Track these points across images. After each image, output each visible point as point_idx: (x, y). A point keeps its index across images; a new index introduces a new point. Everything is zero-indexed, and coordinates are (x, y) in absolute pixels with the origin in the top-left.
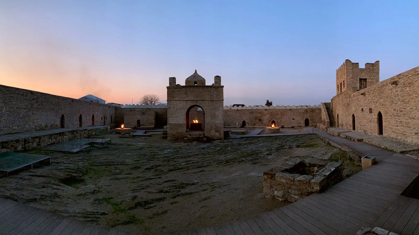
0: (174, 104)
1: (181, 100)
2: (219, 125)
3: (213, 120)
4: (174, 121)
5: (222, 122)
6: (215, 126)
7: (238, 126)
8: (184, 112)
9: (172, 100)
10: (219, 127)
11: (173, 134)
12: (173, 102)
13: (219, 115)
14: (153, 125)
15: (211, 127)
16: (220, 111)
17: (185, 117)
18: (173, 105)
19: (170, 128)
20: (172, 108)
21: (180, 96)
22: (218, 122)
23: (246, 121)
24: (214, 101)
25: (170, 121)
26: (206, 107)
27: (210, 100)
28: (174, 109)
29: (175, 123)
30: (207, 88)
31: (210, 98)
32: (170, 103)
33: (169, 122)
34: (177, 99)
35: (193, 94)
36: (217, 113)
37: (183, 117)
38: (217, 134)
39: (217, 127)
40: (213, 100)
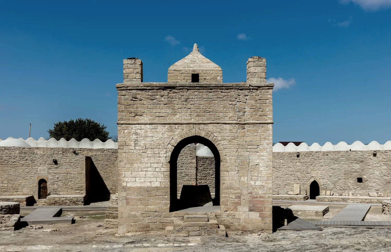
0: (136, 134)
1: (155, 122)
2: (260, 192)
3: (242, 178)
4: (137, 179)
5: (268, 184)
6: (249, 193)
7: (300, 194)
8: (165, 156)
9: (130, 122)
10: (260, 197)
11: (135, 216)
12: (136, 127)
13: (261, 165)
14: (82, 192)
15: (239, 197)
16: (262, 154)
17: (166, 169)
18: (134, 137)
19: (126, 199)
20: (133, 143)
21: (154, 111)
22: (258, 183)
23: (321, 182)
24: (246, 126)
25: (126, 179)
26: (226, 142)
27: (235, 122)
28: (137, 148)
29: (139, 186)
30: (228, 91)
31: (236, 118)
32: (126, 131)
33: (124, 184)
34: (145, 119)
35: (189, 106)
36: (254, 159)
37: (163, 169)
38: (255, 216)
39: (254, 197)
40: (245, 124)
